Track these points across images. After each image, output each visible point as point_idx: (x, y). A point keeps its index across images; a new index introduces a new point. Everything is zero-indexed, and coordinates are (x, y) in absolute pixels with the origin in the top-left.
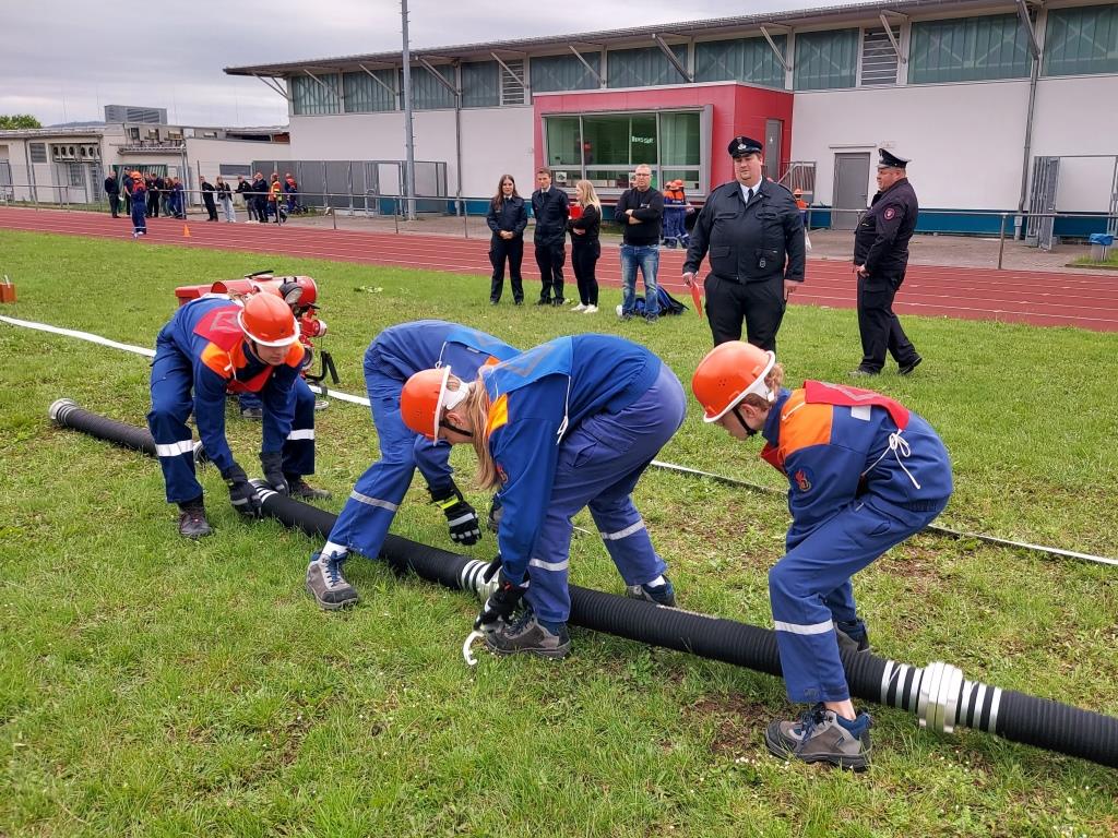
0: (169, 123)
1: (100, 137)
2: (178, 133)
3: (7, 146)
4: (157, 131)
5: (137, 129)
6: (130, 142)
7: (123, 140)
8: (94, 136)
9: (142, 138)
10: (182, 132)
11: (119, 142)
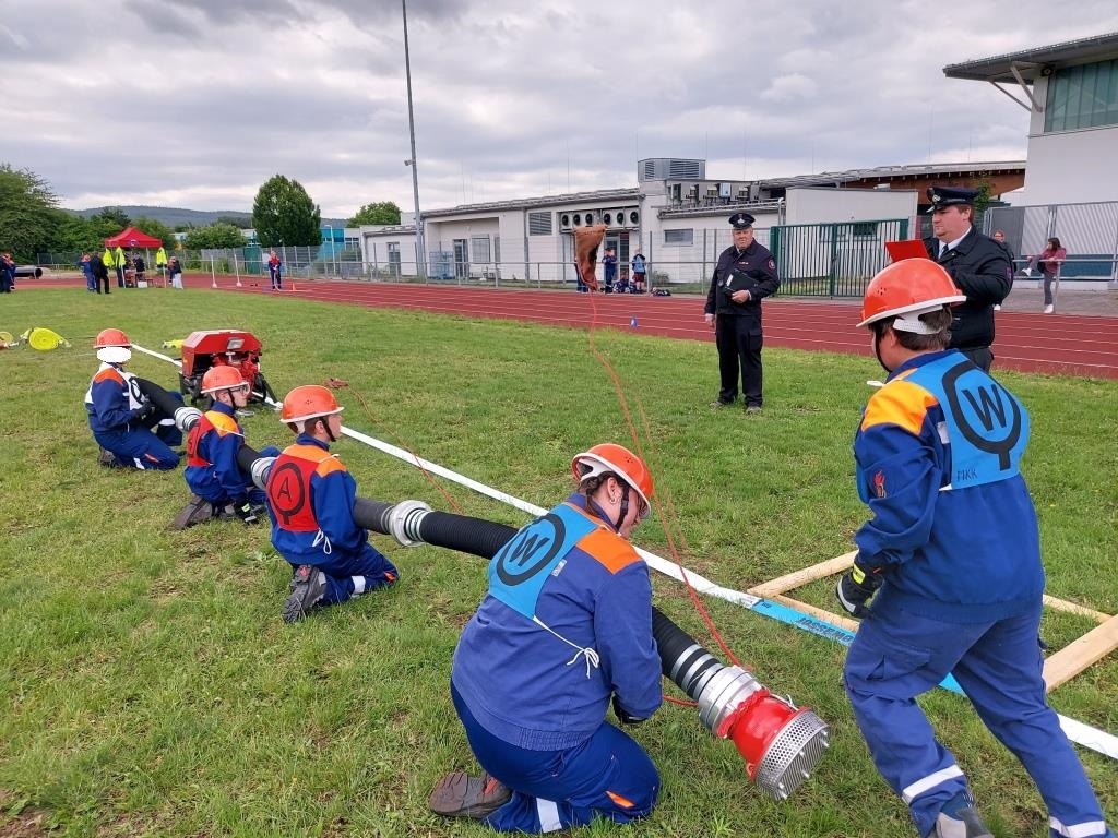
0: (707, 178)
1: (642, 198)
2: (715, 189)
3: (496, 220)
4: (697, 187)
5: (678, 188)
6: (670, 203)
7: (663, 201)
8: (634, 198)
9: (683, 198)
10: (718, 186)
11: (659, 204)
